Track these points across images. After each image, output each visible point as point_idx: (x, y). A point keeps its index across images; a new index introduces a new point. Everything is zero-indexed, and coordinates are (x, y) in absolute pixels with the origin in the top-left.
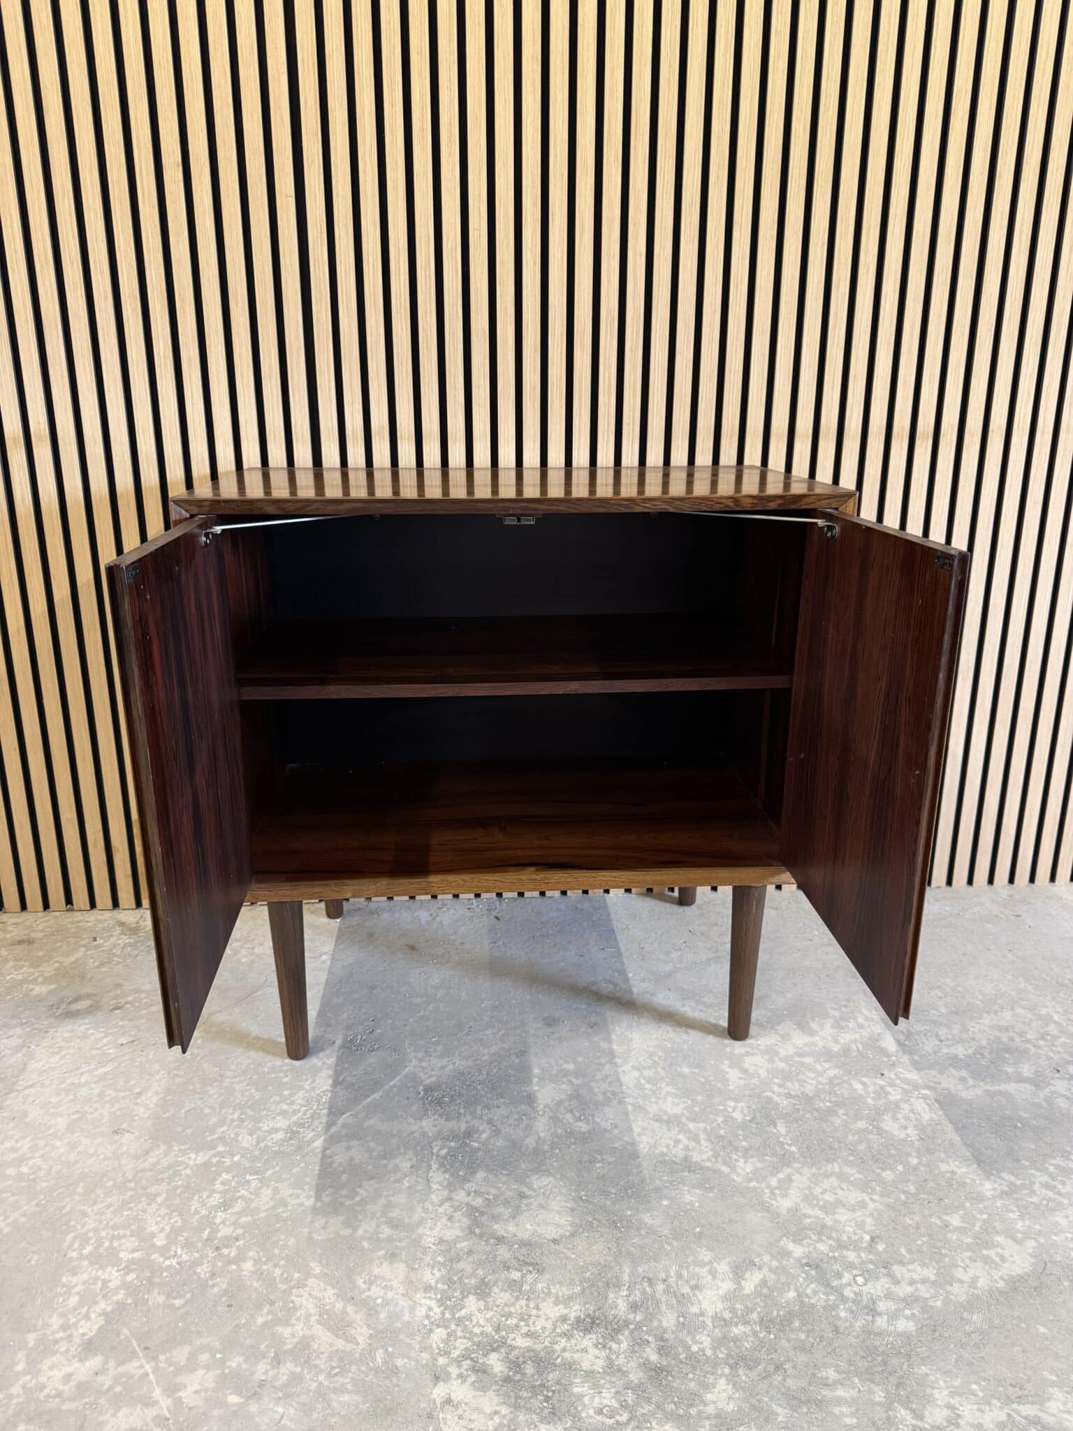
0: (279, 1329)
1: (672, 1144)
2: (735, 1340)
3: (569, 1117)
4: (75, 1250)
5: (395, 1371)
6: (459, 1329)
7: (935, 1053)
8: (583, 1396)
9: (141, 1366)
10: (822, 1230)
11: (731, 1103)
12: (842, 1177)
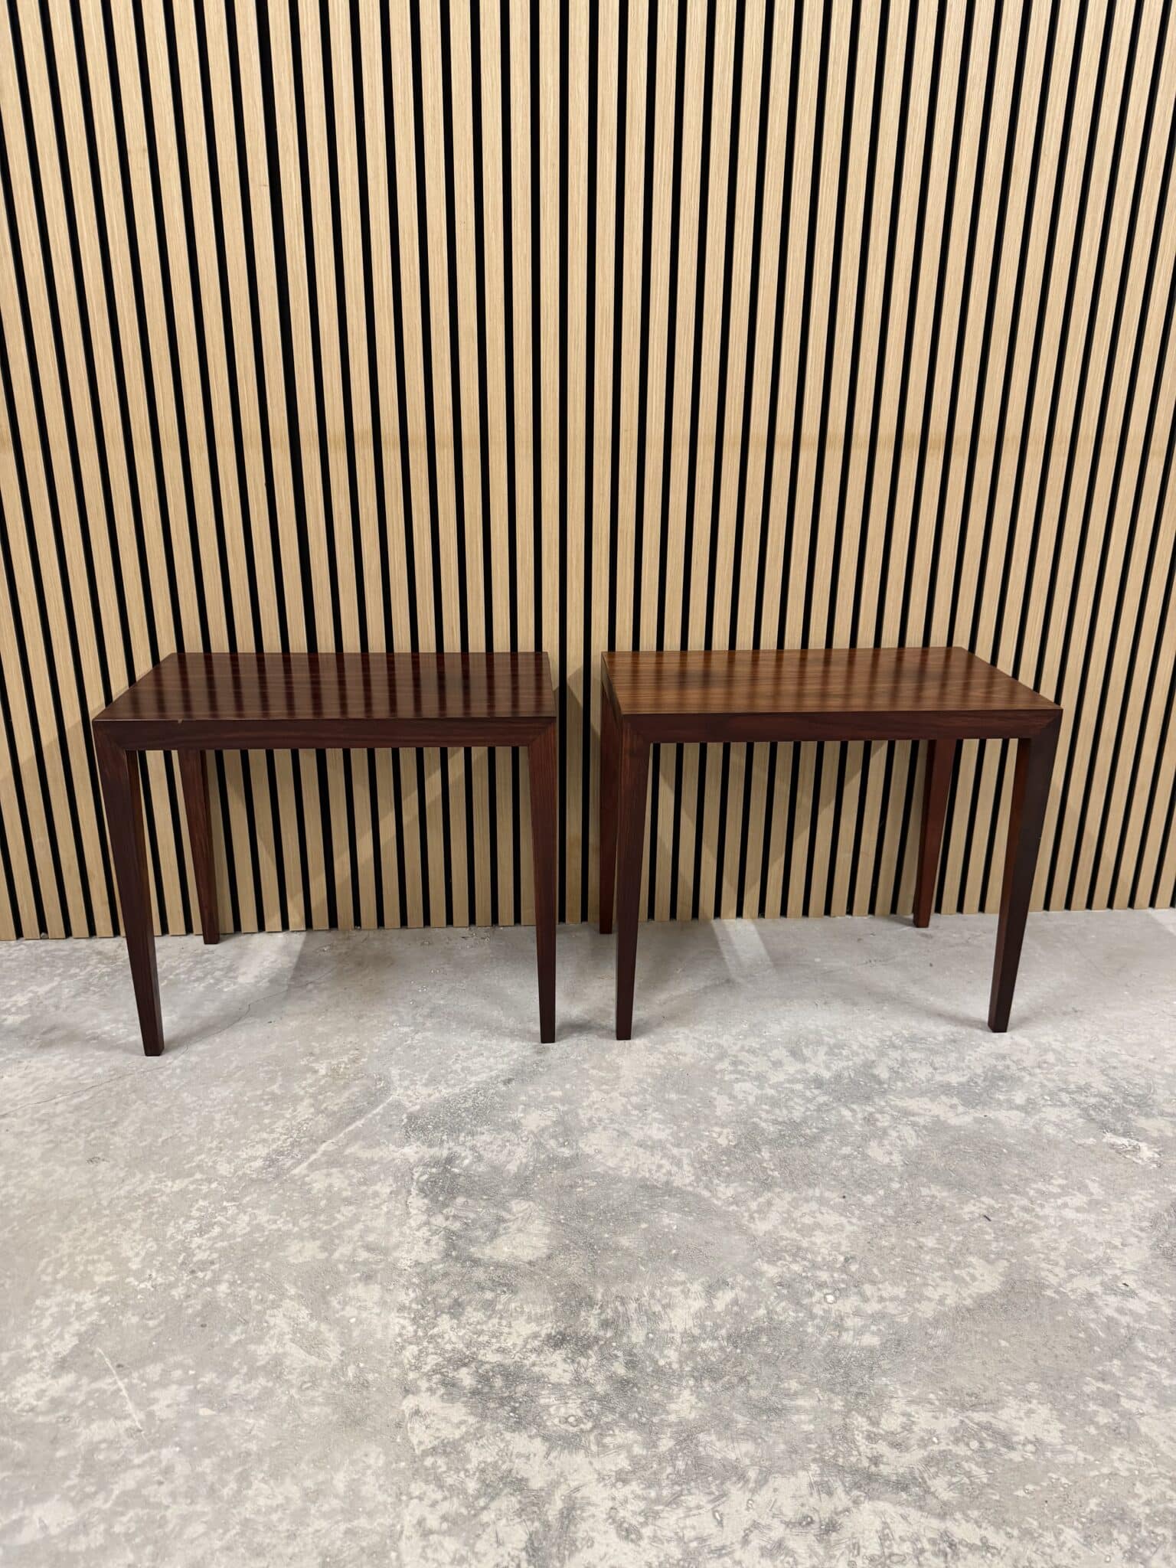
0: (252, 1347)
1: (654, 1168)
2: (703, 1354)
3: (552, 1143)
4: (48, 1275)
5: (366, 1385)
6: (431, 1346)
7: (928, 1081)
8: (549, 1406)
9: (115, 1383)
10: (797, 1252)
11: (717, 1129)
12: (822, 1201)
